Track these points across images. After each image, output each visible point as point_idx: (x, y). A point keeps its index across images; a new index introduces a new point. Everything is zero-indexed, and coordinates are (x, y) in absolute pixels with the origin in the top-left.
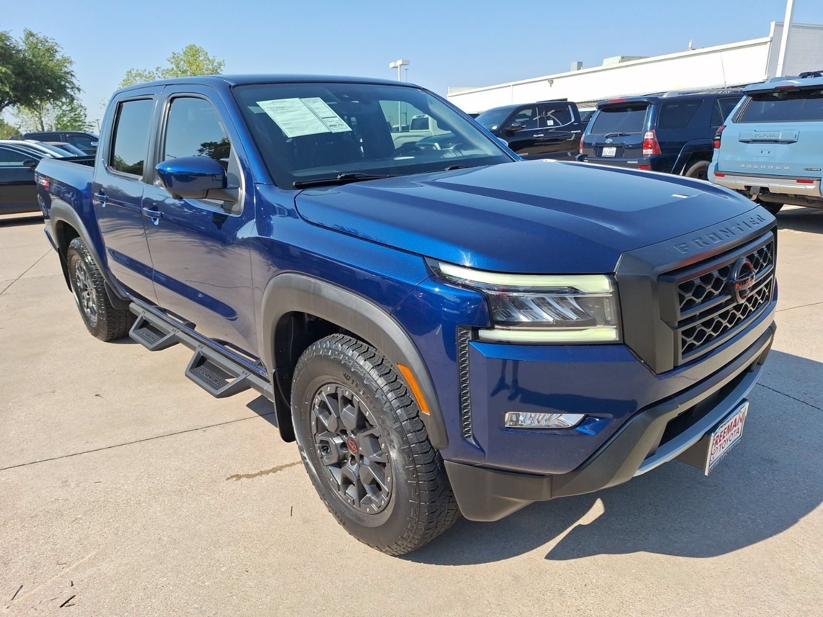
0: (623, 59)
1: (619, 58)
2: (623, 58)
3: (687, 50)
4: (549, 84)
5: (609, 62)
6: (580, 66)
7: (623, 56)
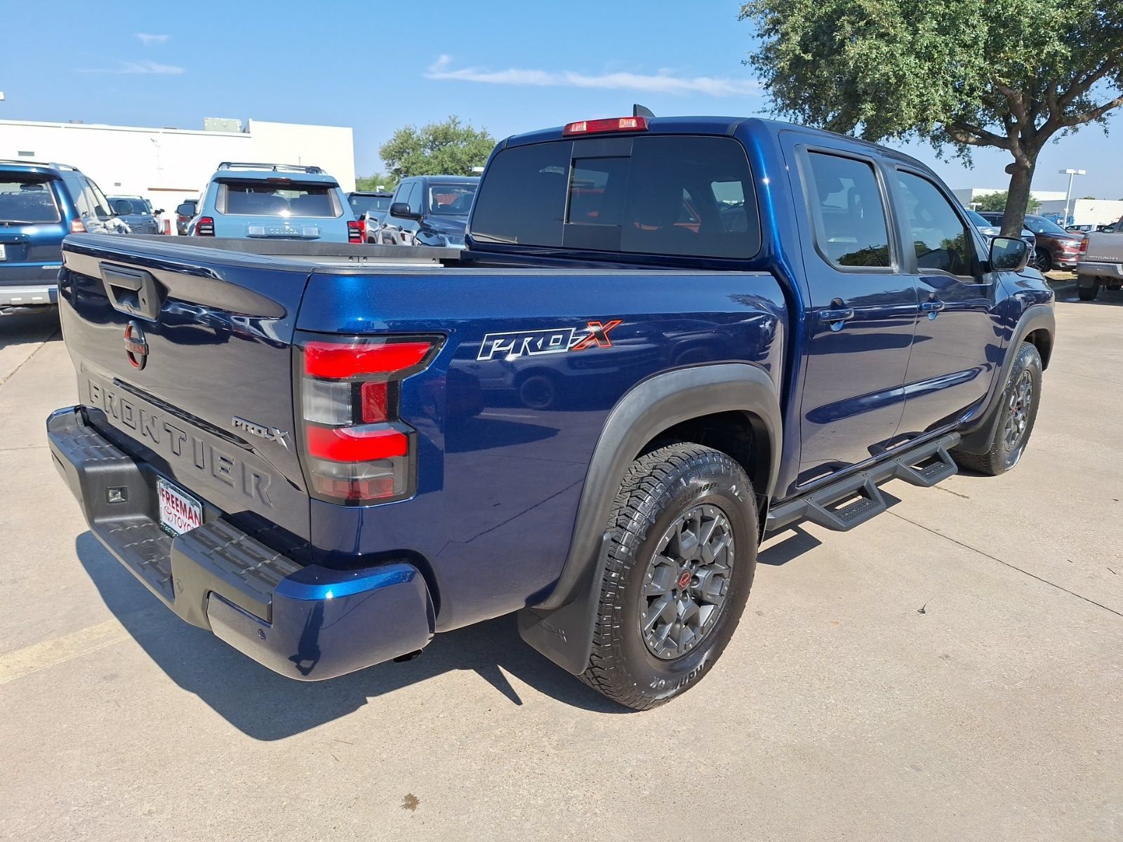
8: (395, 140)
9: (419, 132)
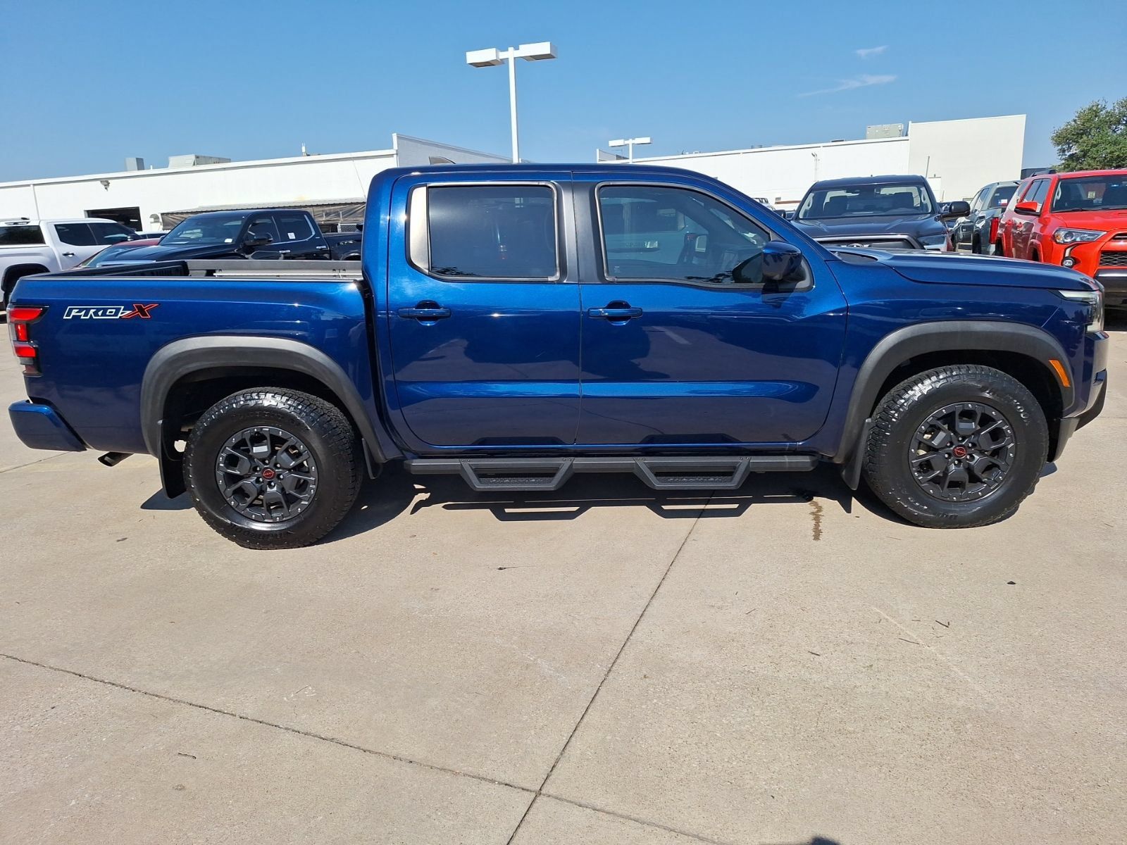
0: (199, 160)
1: (192, 157)
2: (197, 157)
3: (301, 154)
4: (103, 187)
5: (176, 163)
6: (140, 164)
7: (198, 155)
8: (1075, 121)
9: (1109, 109)
